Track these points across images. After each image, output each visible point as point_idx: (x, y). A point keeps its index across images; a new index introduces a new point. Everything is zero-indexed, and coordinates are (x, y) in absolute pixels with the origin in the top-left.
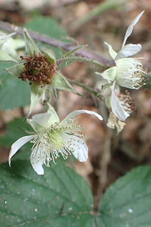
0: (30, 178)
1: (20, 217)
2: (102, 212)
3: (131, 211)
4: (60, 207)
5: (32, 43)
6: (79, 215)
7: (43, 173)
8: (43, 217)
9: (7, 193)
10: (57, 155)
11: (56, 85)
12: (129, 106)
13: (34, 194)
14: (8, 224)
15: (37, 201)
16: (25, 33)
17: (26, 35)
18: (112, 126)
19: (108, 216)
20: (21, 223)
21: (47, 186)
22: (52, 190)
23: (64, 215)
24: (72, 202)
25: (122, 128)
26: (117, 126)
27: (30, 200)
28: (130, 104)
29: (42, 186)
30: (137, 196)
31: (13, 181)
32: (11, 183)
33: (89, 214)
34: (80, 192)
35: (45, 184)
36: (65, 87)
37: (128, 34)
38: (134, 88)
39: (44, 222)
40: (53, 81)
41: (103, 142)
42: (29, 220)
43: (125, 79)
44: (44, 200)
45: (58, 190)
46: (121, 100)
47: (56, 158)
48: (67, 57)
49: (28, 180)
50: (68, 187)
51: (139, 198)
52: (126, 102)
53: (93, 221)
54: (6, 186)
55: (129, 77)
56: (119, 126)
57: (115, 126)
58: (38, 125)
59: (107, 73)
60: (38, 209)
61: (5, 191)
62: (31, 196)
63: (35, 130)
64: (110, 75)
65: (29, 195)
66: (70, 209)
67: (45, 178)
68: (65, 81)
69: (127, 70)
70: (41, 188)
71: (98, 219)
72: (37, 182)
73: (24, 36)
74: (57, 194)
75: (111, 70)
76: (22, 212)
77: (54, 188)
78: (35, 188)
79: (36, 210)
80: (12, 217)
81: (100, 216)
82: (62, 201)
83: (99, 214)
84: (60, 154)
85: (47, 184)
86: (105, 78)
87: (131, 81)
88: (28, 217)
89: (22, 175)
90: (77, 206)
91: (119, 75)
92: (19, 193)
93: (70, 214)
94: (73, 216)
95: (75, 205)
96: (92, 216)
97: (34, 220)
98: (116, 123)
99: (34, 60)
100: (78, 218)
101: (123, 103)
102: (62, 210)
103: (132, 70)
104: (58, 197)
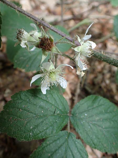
0: (40, 97)
1: (35, 114)
2: (73, 115)
3: (86, 115)
4: (54, 111)
5: (44, 32)
6: (62, 115)
7: (45, 94)
8: (45, 115)
9: (29, 103)
10: (53, 84)
11: (53, 51)
12: (86, 65)
13: (42, 104)
14: (29, 117)
15: (43, 107)
16: (42, 28)
17: (42, 29)
18: (79, 74)
19: (76, 117)
20: (36, 117)
21: (48, 101)
22: (50, 103)
23: (56, 114)
24: (59, 109)
25: (83, 75)
26: (81, 74)
27: (40, 107)
28: (87, 64)
29: (46, 101)
30: (90, 108)
31: (33, 98)
32: (32, 99)
33: (67, 115)
34: (63, 105)
35: (47, 100)
36: (57, 52)
37: (87, 32)
38: (88, 56)
39: (46, 117)
40: (52, 49)
41: (77, 84)
42: (39, 116)
43: (84, 52)
44: (46, 108)
45: (53, 103)
46: (83, 62)
47: (52, 85)
48: (60, 41)
49: (40, 98)
50: (58, 102)
51: (90, 109)
52: (85, 63)
53: (69, 118)
54: (29, 100)
55: (86, 51)
56: (82, 74)
57: (80, 74)
58: (45, 70)
59: (77, 49)
60: (43, 111)
61: (29, 102)
62: (41, 105)
63: (44, 72)
64: (78, 49)
65: (40, 105)
66: (58, 112)
67: (47, 98)
68: (57, 49)
69: (85, 48)
70: (45, 102)
71: (71, 118)
72: (44, 99)
73: (41, 29)
74: (53, 105)
75: (79, 47)
76: (36, 112)
77: (51, 102)
78: (43, 102)
79: (42, 112)
80: (31, 114)
81: (72, 116)
82: (55, 108)
83: (71, 115)
84: (54, 83)
85: (48, 100)
86: (76, 51)
87: (87, 53)
88: (39, 114)
89: (37, 95)
90: (62, 111)
91: (82, 50)
92: (35, 103)
93: (58, 114)
94: (59, 115)
95: (61, 110)
96: (68, 116)
97: (41, 116)
98: (80, 72)
99: (44, 39)
100: (62, 116)
101: (84, 64)
102: (54, 112)
103: (88, 48)
104: (53, 106)
